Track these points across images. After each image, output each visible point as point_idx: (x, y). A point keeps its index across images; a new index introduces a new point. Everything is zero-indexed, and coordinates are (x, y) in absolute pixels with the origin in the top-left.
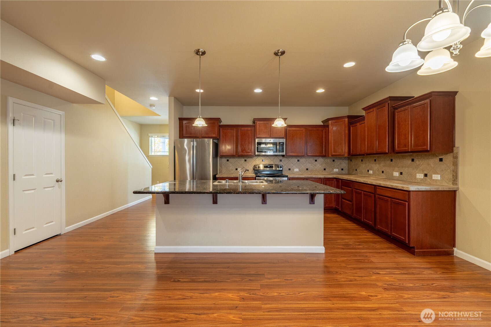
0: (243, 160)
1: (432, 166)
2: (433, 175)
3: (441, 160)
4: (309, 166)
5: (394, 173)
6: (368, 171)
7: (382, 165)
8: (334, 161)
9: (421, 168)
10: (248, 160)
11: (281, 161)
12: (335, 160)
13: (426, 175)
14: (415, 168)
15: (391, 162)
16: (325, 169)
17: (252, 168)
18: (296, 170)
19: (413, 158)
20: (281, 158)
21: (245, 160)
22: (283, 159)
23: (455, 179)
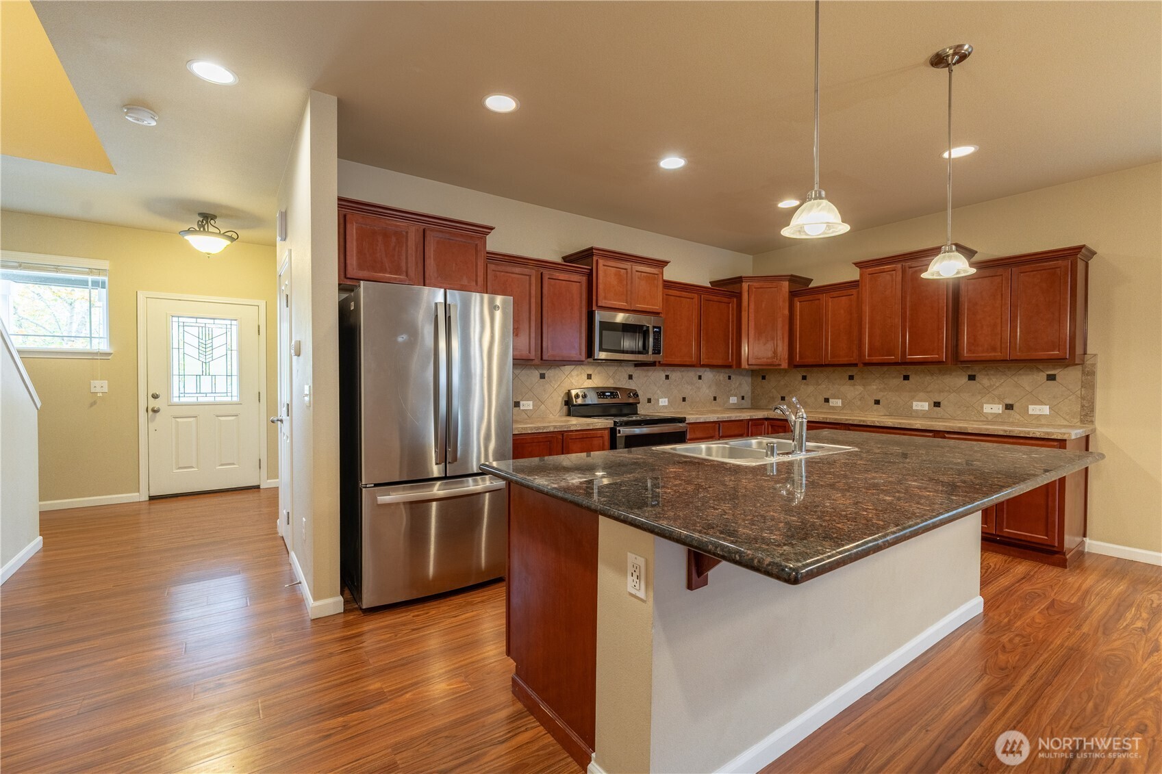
0: (536, 373)
1: (1027, 388)
2: (1031, 407)
3: (1051, 378)
4: (688, 391)
5: (914, 403)
6: (827, 400)
7: (875, 387)
8: (730, 378)
9: (996, 392)
10: (549, 373)
11: (630, 377)
12: (733, 377)
13: (1009, 407)
14: (980, 393)
15: (906, 382)
16: (715, 399)
17: (560, 399)
18: (663, 402)
19: (973, 374)
20: (631, 370)
21: (542, 376)
22: (637, 373)
23: (1087, 413)
